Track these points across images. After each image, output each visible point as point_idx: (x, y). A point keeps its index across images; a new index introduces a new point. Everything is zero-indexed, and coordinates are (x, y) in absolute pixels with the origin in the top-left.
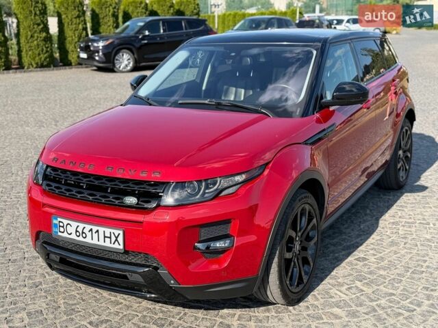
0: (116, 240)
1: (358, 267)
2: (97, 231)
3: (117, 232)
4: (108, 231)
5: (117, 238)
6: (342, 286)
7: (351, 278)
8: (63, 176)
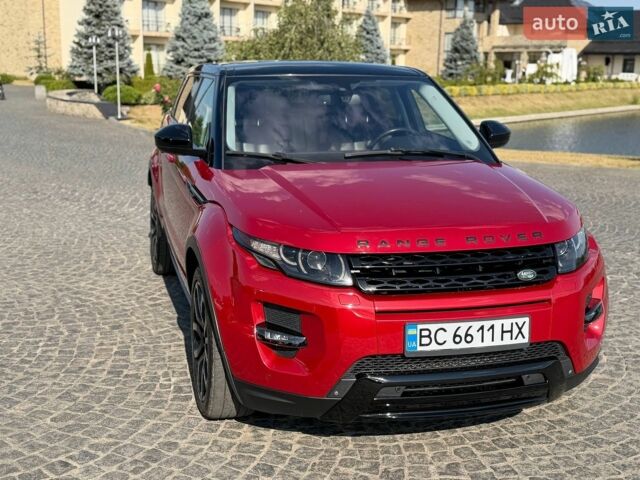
0: (520, 332)
2: (492, 327)
3: (520, 321)
4: (507, 323)
5: (520, 329)
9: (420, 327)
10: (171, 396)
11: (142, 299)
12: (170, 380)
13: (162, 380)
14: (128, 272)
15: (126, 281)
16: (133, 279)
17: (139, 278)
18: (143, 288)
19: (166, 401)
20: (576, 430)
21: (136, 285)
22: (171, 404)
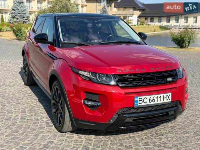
2: (161, 97)
3: (169, 94)
4: (165, 95)
5: (169, 97)
10: (45, 126)
11: (24, 94)
12: (43, 120)
13: (40, 120)
14: (16, 85)
15: (16, 88)
16: (19, 87)
17: (21, 87)
18: (24, 90)
19: (44, 127)
20: (180, 129)
21: (20, 89)
22: (47, 128)
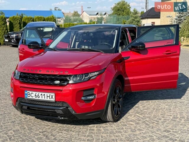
0: (52, 97)
1: (136, 109)
2: (44, 95)
3: (52, 94)
4: (48, 94)
5: (52, 96)
6: (132, 115)
7: (134, 113)
8: (28, 76)
9: (28, 92)
